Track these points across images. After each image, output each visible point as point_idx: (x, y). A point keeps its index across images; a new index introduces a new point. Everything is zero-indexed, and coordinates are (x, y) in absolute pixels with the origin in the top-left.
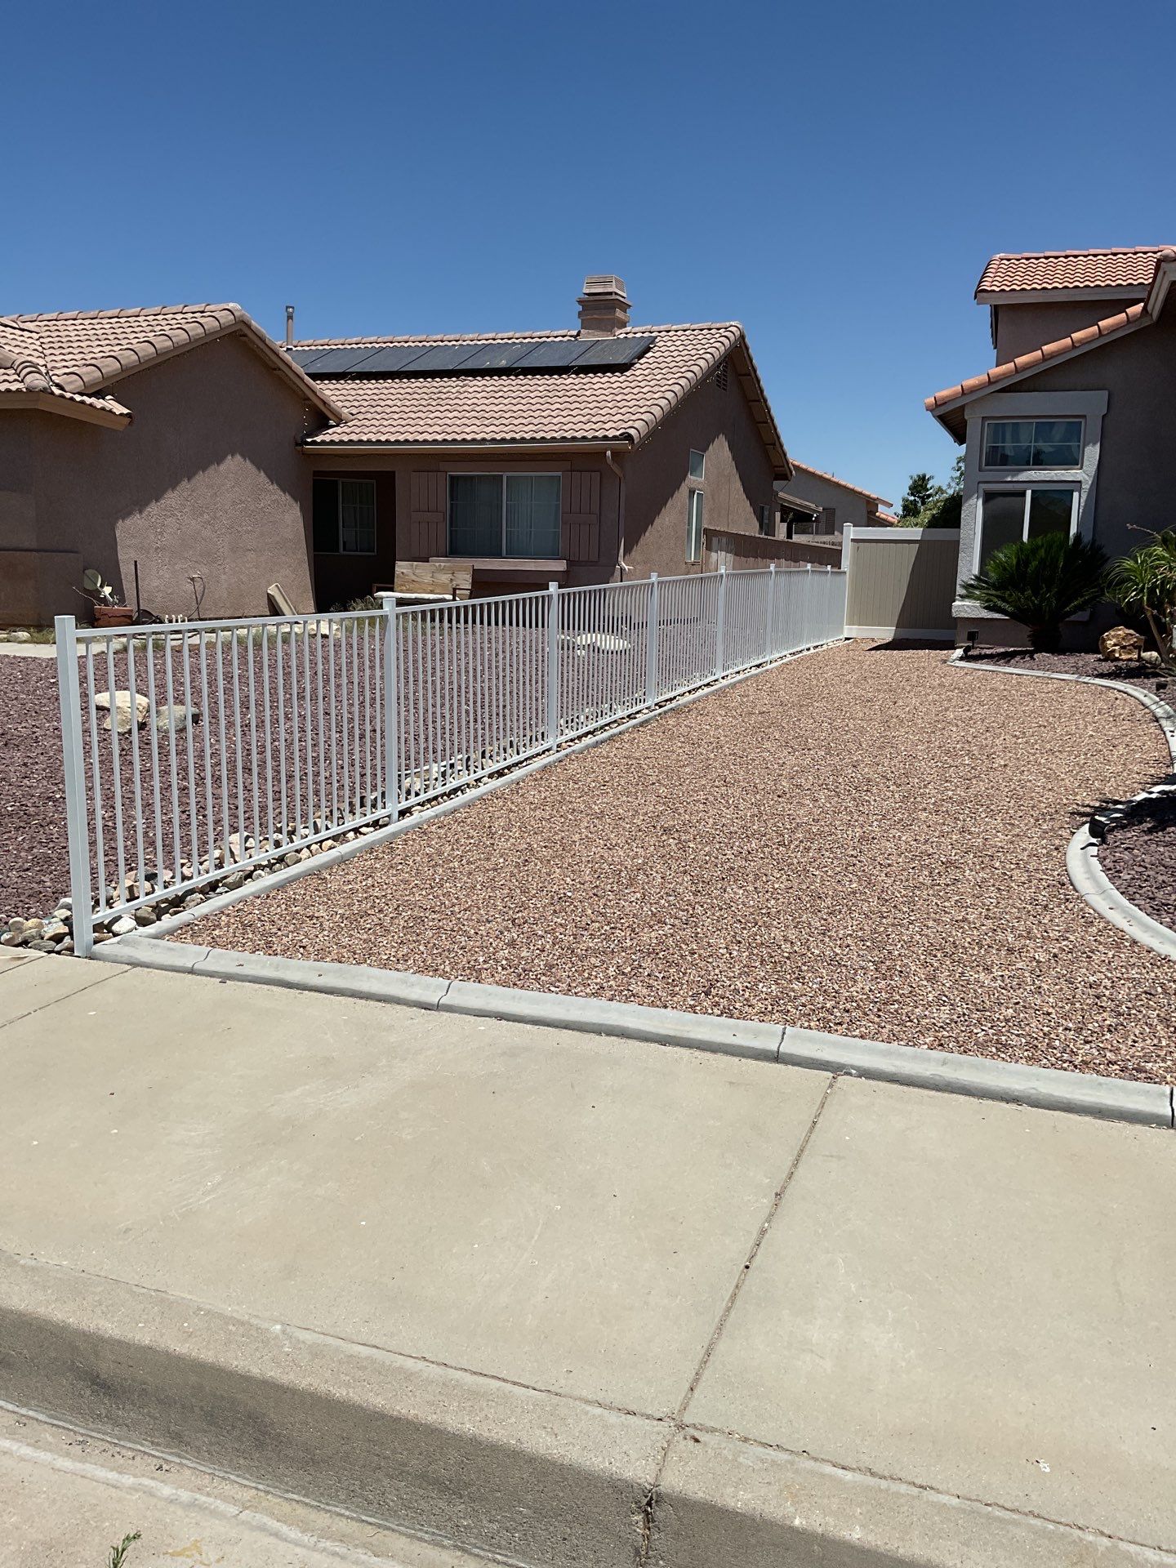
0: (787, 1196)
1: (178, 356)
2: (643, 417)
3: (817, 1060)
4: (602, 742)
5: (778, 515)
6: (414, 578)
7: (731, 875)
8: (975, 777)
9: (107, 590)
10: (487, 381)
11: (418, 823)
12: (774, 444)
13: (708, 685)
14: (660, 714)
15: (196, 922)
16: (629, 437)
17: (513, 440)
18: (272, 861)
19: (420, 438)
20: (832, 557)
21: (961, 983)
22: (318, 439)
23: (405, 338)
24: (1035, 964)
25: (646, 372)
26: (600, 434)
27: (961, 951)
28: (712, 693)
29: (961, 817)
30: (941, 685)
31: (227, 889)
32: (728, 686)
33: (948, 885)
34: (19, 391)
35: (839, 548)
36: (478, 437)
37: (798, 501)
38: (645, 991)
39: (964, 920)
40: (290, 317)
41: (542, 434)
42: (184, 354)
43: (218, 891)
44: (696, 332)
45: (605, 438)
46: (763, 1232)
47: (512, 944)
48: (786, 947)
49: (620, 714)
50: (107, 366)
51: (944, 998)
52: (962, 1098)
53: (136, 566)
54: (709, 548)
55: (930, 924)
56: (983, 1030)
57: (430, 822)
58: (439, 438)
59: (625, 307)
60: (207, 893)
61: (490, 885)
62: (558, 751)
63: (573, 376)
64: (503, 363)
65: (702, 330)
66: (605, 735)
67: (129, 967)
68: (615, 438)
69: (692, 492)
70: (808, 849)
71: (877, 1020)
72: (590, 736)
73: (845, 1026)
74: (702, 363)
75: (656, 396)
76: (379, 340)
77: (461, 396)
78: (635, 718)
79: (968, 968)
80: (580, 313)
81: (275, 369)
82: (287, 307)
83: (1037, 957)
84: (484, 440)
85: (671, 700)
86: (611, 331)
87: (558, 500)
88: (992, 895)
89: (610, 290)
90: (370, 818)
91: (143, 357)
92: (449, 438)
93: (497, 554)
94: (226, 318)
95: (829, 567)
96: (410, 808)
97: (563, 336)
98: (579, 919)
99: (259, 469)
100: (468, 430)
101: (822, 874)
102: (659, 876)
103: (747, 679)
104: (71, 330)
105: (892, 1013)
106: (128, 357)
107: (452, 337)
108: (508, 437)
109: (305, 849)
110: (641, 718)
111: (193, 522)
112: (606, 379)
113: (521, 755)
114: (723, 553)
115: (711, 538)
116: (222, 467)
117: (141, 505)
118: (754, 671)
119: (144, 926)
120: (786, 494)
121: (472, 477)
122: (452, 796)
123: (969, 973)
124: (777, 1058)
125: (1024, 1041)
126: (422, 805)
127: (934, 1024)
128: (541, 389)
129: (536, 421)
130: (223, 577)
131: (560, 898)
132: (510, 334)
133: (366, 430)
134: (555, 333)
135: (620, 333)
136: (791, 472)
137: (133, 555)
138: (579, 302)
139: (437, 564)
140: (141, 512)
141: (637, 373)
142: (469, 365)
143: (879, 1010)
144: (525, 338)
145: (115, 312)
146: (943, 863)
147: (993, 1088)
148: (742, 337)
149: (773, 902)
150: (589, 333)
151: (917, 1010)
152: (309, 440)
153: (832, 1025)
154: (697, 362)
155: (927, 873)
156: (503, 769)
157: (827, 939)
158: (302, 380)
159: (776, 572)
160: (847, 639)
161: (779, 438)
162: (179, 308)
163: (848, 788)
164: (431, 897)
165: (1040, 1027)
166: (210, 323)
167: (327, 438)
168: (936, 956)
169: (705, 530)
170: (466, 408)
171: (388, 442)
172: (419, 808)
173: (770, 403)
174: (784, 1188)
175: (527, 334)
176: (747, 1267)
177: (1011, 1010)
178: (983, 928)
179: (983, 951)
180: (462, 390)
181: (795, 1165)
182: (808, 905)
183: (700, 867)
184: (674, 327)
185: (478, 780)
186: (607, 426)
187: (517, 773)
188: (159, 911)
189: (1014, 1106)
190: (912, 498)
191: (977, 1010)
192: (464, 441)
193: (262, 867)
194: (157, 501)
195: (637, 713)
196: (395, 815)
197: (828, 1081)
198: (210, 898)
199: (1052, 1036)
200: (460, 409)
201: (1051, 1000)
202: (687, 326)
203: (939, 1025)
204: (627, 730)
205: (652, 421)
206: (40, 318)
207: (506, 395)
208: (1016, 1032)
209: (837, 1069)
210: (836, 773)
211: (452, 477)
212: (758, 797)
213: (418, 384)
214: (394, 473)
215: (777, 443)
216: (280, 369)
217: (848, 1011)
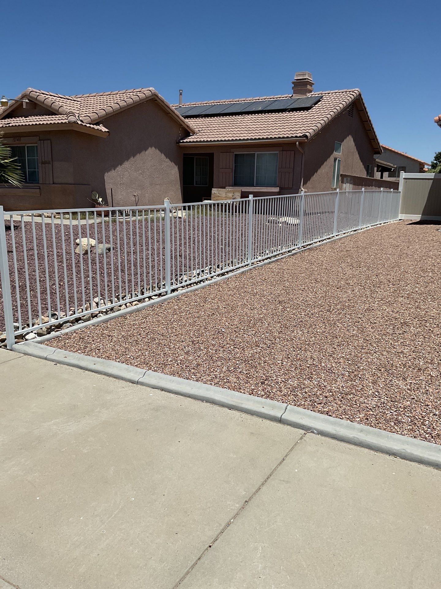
0: (250, 503)
1: (129, 108)
2: (313, 128)
3: (299, 424)
4: (272, 262)
5: (376, 169)
6: (219, 195)
7: (301, 324)
8: (431, 282)
9: (100, 199)
10: (253, 116)
11: (177, 295)
12: (374, 139)
13: (329, 238)
14: (302, 251)
15: (62, 336)
16: (306, 136)
17: (259, 139)
18: (108, 310)
19: (223, 139)
20: (395, 186)
21: (388, 385)
22: (185, 141)
23: (224, 101)
24: (430, 377)
25: (317, 110)
26: (294, 135)
27: (394, 368)
28: (329, 242)
29: (419, 301)
30: (432, 240)
31: (83, 321)
32: (337, 239)
33: (400, 334)
34: (65, 123)
35: (398, 182)
36: (246, 138)
37: (385, 163)
38: (235, 380)
39: (402, 352)
40: (181, 94)
41: (271, 136)
42: (131, 108)
43: (79, 322)
44: (340, 94)
45: (296, 137)
46: (228, 525)
47: (187, 353)
48: (310, 362)
49: (284, 250)
50: (101, 113)
51: (377, 394)
52: (366, 450)
53: (112, 190)
54: (343, 182)
55: (385, 353)
56: (391, 412)
57: (182, 295)
58: (230, 139)
59: (311, 84)
60: (74, 323)
61: (192, 325)
62: (252, 266)
63: (288, 113)
64: (260, 109)
65: (343, 92)
66: (276, 259)
67: (23, 355)
68: (300, 137)
69: (335, 160)
70: (339, 314)
71: (339, 402)
72: (268, 259)
73: (322, 405)
74: (341, 105)
75: (320, 119)
76: (214, 102)
77: (242, 122)
78: (291, 252)
79: (395, 378)
80: (293, 87)
81: (168, 114)
82: (180, 90)
83: (432, 374)
84: (248, 139)
85: (310, 244)
86: (305, 94)
87: (277, 163)
88: (420, 340)
89: (305, 78)
90: (157, 292)
91: (115, 109)
92: (234, 139)
93: (252, 185)
94: (148, 93)
95: (392, 190)
96: (177, 288)
97: (286, 97)
98: (222, 342)
99: (162, 153)
100: (242, 135)
101: (342, 326)
102: (267, 324)
103: (347, 236)
104: (92, 100)
105: (348, 400)
106: (109, 109)
107: (242, 99)
108: (257, 137)
109: (124, 305)
110: (294, 252)
111: (135, 174)
112: (300, 113)
113: (234, 267)
114: (349, 184)
115: (343, 178)
116: (147, 152)
117: (114, 167)
118: (352, 233)
119: (41, 336)
120: (379, 160)
121: (243, 155)
122: (198, 284)
123: (395, 380)
124: (280, 421)
125: (410, 420)
126: (182, 287)
127: (367, 407)
128: (274, 118)
129: (269, 131)
130: (147, 195)
131: (219, 332)
132: (265, 97)
133: (203, 137)
134: (283, 96)
135: (309, 95)
136: (381, 151)
137: (112, 187)
138: (293, 83)
139: (228, 189)
140: (114, 170)
141: (313, 110)
142: (247, 110)
143: (342, 398)
144: (271, 99)
145: (109, 93)
146: (401, 323)
147: (383, 447)
148: (360, 95)
149: (314, 338)
150: (296, 96)
151: (361, 399)
152: (181, 141)
153: (316, 404)
154: (339, 105)
155: (392, 328)
156: (224, 273)
157: (331, 358)
158: (179, 117)
159: (365, 191)
160: (400, 220)
161: (376, 137)
162: (132, 90)
163: (370, 285)
164: (165, 329)
165: (421, 412)
166: (142, 95)
167: (188, 140)
168: (381, 371)
169: (341, 175)
170: (243, 127)
171: (211, 141)
172: (181, 288)
173: (372, 122)
174: (250, 499)
175: (272, 97)
176: (210, 547)
177: (409, 403)
178: (410, 357)
179: (405, 370)
180: (243, 120)
181: (263, 484)
182: (330, 341)
183: (287, 320)
184: (332, 92)
185: (212, 277)
186: (298, 132)
187: (230, 274)
188: (49, 330)
189: (392, 458)
190: (435, 162)
191: (392, 401)
192: (240, 140)
193: (102, 312)
194: (121, 165)
195: (293, 250)
196: (169, 292)
197: (301, 436)
198: (74, 325)
199: (425, 418)
200: (241, 127)
201: (432, 398)
202: (337, 91)
203: (370, 408)
204: (285, 257)
205: (316, 129)
206: (83, 96)
207: (259, 121)
208: (408, 415)
209: (307, 429)
210: (368, 278)
211: (236, 155)
212: (328, 288)
213: (226, 118)
214: (213, 153)
215: (375, 139)
216: (170, 113)
217: (326, 397)
